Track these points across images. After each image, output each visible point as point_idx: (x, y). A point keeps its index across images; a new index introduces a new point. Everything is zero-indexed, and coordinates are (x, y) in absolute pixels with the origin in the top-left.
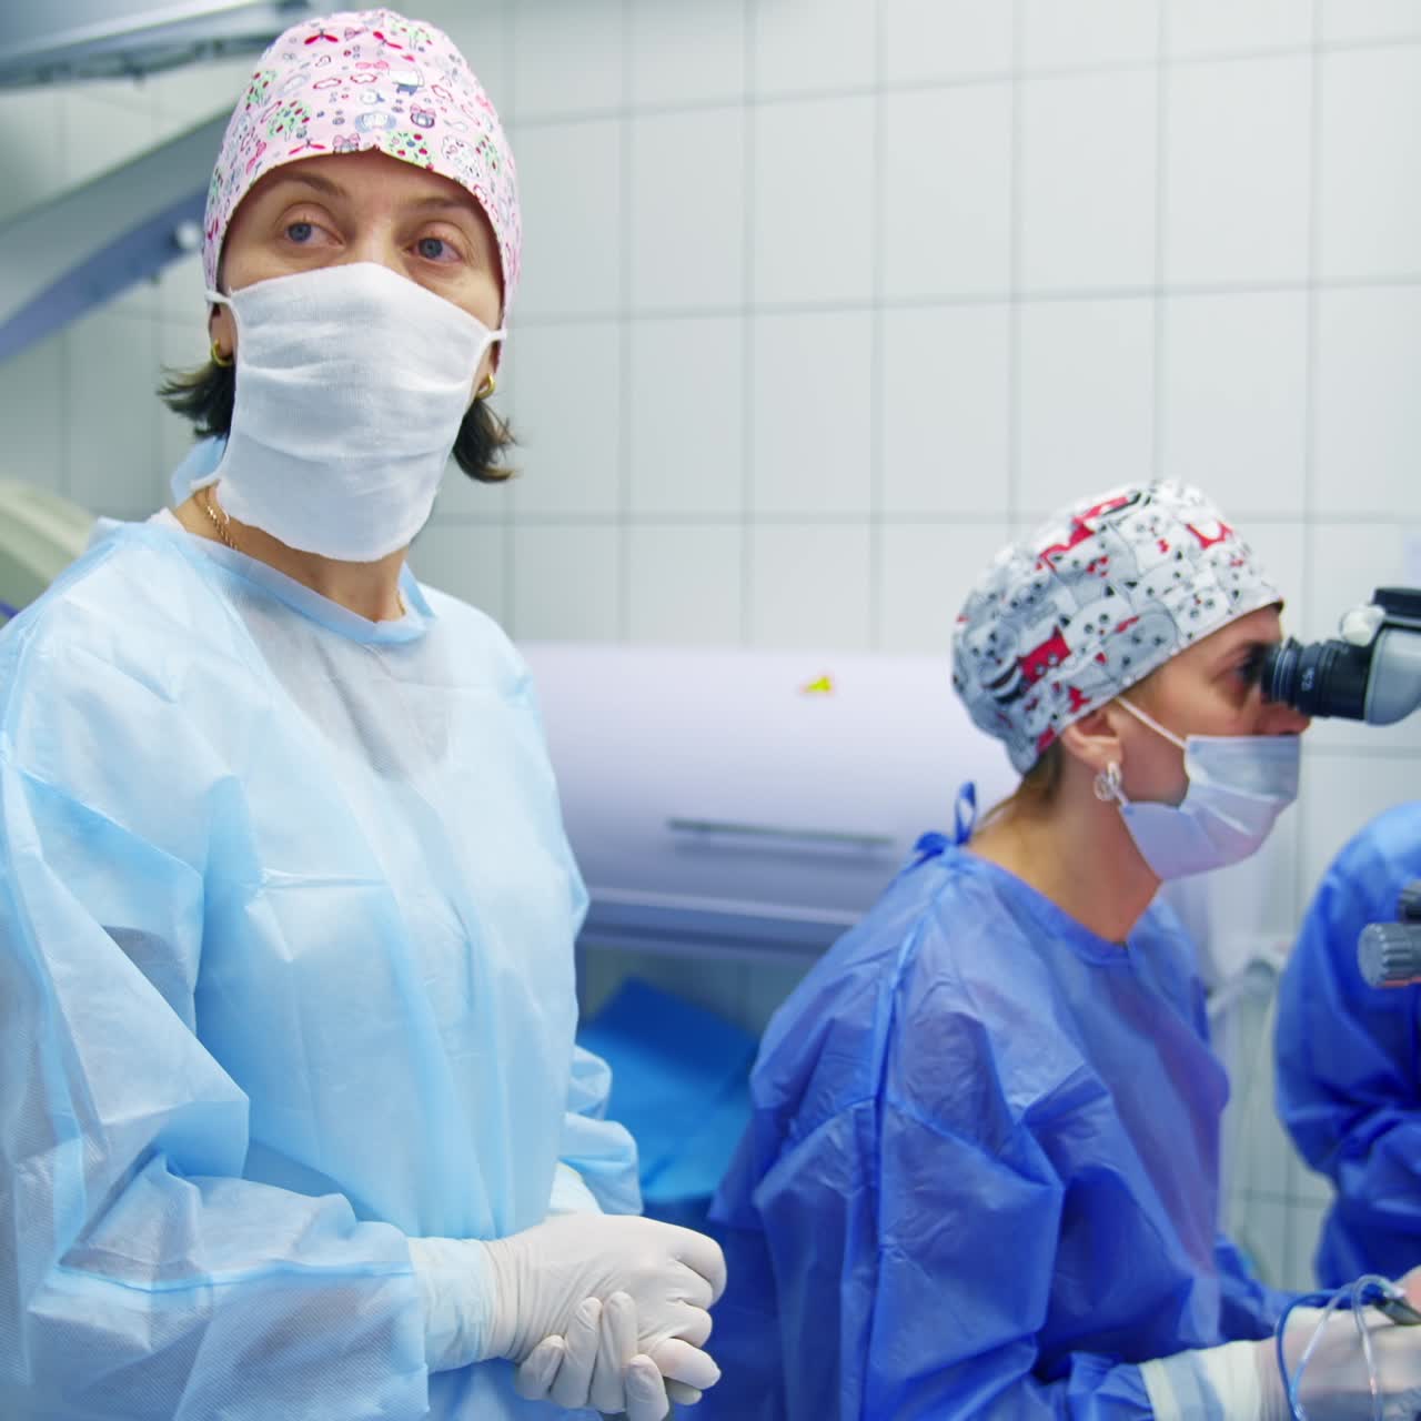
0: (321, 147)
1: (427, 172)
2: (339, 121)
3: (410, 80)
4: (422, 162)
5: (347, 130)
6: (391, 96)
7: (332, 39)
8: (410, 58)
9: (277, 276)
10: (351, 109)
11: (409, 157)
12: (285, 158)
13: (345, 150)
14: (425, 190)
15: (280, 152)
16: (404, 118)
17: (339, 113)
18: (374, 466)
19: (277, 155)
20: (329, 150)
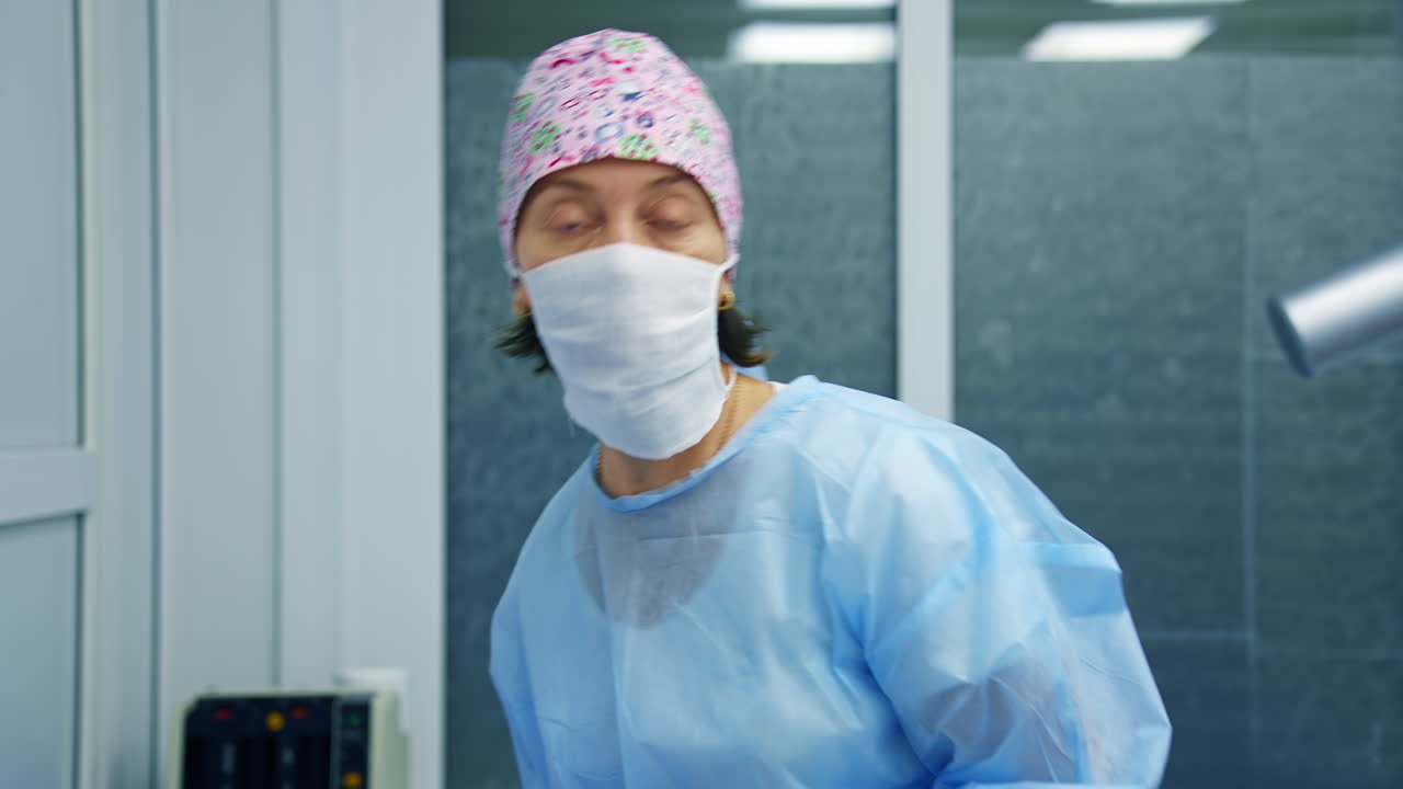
0: (570, 159)
1: (654, 162)
2: (582, 136)
3: (631, 89)
4: (649, 156)
5: (589, 142)
6: (619, 106)
7: (570, 62)
8: (628, 70)
9: (551, 259)
10: (592, 121)
11: (638, 156)
12: (546, 171)
13: (589, 160)
14: (655, 174)
15: (542, 167)
16: (630, 123)
17: (582, 128)
18: (644, 393)
19: (540, 168)
20: (576, 161)
